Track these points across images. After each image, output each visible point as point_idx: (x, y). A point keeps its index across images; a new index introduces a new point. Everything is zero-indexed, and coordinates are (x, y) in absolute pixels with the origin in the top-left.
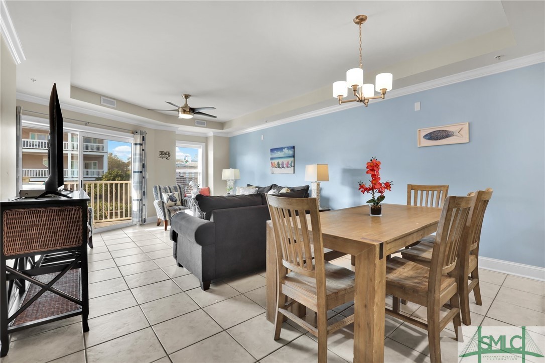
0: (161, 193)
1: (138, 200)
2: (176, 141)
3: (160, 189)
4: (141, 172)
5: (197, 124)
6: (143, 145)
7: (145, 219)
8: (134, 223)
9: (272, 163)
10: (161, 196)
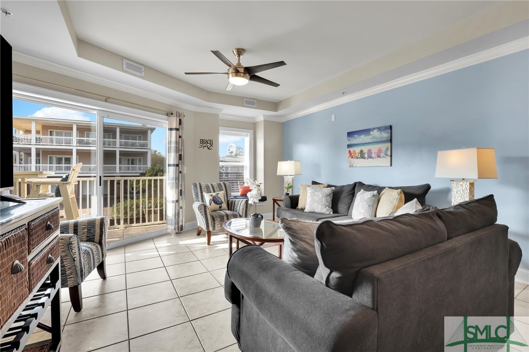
0: (202, 193)
1: (173, 202)
2: (220, 127)
3: (201, 187)
4: (177, 165)
5: (246, 103)
6: (180, 130)
7: (182, 226)
8: (169, 231)
9: (350, 151)
10: (202, 196)
